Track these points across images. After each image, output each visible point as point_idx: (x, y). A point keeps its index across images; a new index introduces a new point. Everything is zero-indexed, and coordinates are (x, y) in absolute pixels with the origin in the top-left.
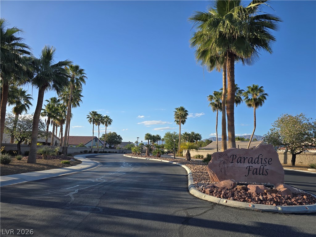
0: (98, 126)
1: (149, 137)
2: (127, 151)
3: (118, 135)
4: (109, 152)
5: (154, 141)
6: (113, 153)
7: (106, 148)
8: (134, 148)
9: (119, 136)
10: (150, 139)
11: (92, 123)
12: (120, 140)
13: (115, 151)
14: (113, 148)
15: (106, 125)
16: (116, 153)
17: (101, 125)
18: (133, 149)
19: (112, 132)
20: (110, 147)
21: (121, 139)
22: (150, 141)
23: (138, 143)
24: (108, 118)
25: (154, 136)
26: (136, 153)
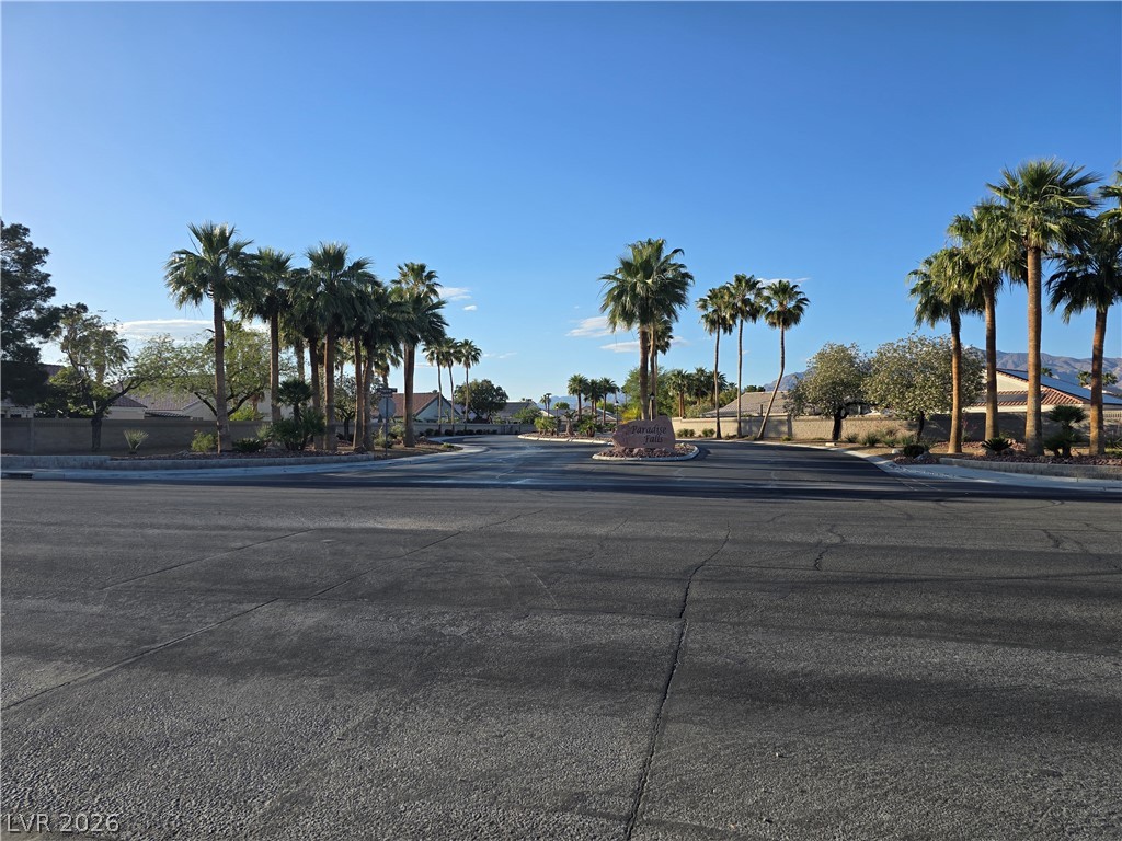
0: (447, 368)
1: (580, 386)
2: (523, 429)
3: (495, 387)
4: (479, 432)
5: (596, 398)
6: (488, 433)
7: (468, 421)
8: (542, 421)
9: (499, 388)
10: (582, 391)
11: (435, 363)
12: (501, 399)
13: (491, 429)
14: (486, 421)
15: (467, 365)
16: (495, 433)
17: (455, 363)
18: (538, 423)
19: (480, 381)
20: (478, 420)
21: (504, 395)
22: (583, 396)
23: (549, 400)
24: (471, 347)
25: (593, 382)
26: (546, 432)
